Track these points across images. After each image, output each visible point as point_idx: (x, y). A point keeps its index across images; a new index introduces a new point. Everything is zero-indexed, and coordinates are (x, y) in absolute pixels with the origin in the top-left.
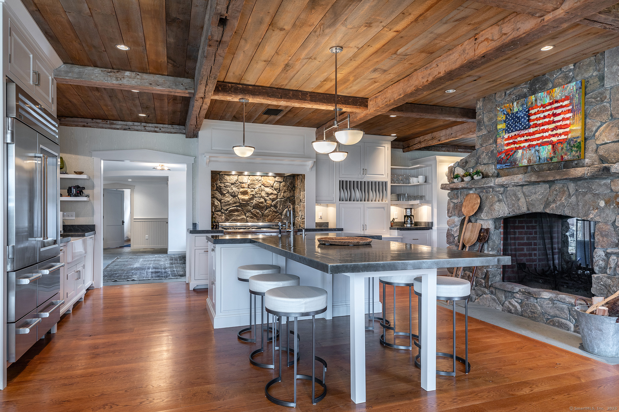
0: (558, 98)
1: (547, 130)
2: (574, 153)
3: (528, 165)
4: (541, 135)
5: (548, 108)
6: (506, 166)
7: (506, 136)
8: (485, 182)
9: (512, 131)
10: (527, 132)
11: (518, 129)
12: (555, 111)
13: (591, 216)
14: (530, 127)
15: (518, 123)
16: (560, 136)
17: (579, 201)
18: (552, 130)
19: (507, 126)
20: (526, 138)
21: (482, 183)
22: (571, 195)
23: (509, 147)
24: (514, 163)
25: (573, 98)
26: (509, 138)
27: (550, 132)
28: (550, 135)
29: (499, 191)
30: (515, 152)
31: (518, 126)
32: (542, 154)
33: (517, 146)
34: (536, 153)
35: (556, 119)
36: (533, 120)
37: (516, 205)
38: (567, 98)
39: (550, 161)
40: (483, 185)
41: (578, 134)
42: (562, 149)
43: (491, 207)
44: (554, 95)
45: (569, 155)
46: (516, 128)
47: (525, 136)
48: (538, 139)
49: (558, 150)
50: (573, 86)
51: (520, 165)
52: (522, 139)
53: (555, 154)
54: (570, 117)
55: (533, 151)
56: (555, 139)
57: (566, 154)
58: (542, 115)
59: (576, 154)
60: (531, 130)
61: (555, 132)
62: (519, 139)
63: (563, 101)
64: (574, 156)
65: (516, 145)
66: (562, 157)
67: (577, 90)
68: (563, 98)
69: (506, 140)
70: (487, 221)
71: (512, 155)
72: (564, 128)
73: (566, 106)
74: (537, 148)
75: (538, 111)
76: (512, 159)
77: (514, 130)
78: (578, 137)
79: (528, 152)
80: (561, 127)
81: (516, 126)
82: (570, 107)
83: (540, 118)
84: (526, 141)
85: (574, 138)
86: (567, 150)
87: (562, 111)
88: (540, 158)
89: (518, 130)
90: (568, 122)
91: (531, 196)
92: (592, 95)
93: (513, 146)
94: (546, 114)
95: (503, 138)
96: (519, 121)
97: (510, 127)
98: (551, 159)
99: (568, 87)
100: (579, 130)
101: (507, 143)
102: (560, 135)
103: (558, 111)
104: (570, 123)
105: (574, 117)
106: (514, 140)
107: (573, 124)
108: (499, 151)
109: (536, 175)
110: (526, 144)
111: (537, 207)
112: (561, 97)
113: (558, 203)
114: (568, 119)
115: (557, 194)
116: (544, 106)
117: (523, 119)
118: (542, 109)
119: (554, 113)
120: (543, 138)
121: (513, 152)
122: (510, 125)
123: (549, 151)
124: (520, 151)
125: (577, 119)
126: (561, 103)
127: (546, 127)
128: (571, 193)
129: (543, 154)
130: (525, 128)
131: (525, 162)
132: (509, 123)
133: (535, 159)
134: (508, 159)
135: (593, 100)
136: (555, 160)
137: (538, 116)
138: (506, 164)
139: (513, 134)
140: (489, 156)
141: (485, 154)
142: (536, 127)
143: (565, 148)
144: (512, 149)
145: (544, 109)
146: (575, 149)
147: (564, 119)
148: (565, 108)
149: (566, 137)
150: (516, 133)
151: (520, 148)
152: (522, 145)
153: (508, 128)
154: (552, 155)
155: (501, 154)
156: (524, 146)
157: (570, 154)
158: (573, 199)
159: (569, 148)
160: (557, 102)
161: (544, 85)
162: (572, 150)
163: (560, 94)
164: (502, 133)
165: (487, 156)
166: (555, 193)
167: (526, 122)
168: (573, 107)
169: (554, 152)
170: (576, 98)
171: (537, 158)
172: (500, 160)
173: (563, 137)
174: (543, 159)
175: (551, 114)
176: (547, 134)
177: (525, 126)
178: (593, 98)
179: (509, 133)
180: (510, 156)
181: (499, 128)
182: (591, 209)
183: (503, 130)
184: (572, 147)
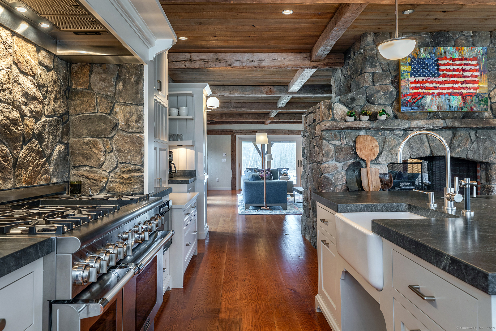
0: (467, 56)
1: (458, 82)
2: (482, 106)
3: (438, 111)
4: (451, 85)
5: (458, 62)
6: (412, 109)
7: (412, 79)
8: (399, 124)
9: (419, 76)
10: (435, 79)
11: (426, 75)
12: (464, 67)
13: (492, 159)
14: (439, 76)
15: (425, 69)
16: (469, 90)
17: (480, 147)
18: (462, 83)
19: (413, 70)
20: (434, 85)
21: (396, 125)
22: (473, 141)
23: (415, 91)
24: (422, 108)
25: (480, 60)
26: (415, 82)
27: (460, 85)
28: (459, 87)
29: (399, 134)
30: (423, 97)
31: (425, 72)
32: (452, 102)
33: (426, 91)
34: (446, 101)
35: (465, 74)
36: (443, 70)
37: (421, 149)
38: (475, 59)
39: (461, 111)
40: (397, 126)
41: (486, 91)
42: (472, 101)
43: (392, 151)
44: (464, 53)
45: (477, 107)
46: (424, 73)
47: (434, 84)
48: (448, 88)
49: (468, 101)
50: (480, 50)
51: (429, 110)
52: (431, 85)
53: (465, 104)
54: (478, 75)
55: (443, 98)
56: (464, 92)
57: (475, 106)
58: (452, 68)
59: (484, 108)
60: (441, 79)
61: (464, 85)
62: (427, 85)
63: (471, 60)
64: (482, 109)
65: (424, 90)
66: (472, 108)
67: (483, 54)
68: (471, 57)
69: (412, 83)
70: (383, 165)
71: (419, 99)
72: (473, 84)
73: (474, 65)
74: (447, 96)
75: (448, 63)
76: (420, 103)
77: (421, 75)
78: (485, 93)
79: (437, 99)
80: (470, 82)
81: (423, 72)
82: (478, 67)
83: (449, 70)
84: (436, 88)
85: (482, 94)
86: (476, 103)
87: (471, 69)
88: (450, 106)
89: (426, 77)
90: (476, 79)
91: (435, 140)
92: (491, 62)
93: (420, 91)
94: (456, 67)
95: (408, 80)
96: (428, 68)
97: (417, 71)
98: (462, 108)
99: (475, 49)
100: (486, 87)
101: (413, 87)
102: (470, 88)
103: (467, 68)
104: (478, 80)
105: (482, 76)
106: (421, 85)
107: (481, 81)
108: (403, 93)
109: (459, 122)
110: (436, 91)
111: (442, 151)
112: (470, 57)
113: (463, 148)
114: (476, 76)
115: (462, 140)
116: (454, 60)
117: (431, 67)
118: (451, 62)
119: (464, 68)
120: (453, 88)
121: (421, 96)
122: (417, 69)
123: (459, 101)
124: (429, 97)
125: (484, 78)
126: (470, 62)
127: (456, 79)
128: (472, 139)
129: (454, 103)
130: (434, 76)
131: (434, 108)
132: (416, 67)
133: (446, 107)
134: (414, 103)
135: (491, 66)
136: (465, 110)
137: (448, 67)
138: (413, 108)
139: (421, 79)
140: (387, 96)
141: (381, 93)
142: (445, 77)
143: (474, 101)
144: (419, 93)
145: (454, 63)
146: (483, 103)
147: (472, 76)
148: (474, 67)
149: (475, 91)
150: (425, 78)
151: (429, 94)
152: (431, 91)
153: (415, 72)
154: (462, 105)
155: (405, 97)
156: (434, 93)
157: (479, 106)
158: (475, 144)
159: (477, 101)
160: (466, 59)
161: (447, 41)
162: (480, 103)
163: (469, 54)
164: (408, 75)
165: (384, 96)
166: (460, 138)
167: (435, 70)
168: (480, 68)
169: (465, 103)
170: (483, 61)
171: (447, 106)
172: (405, 103)
173: (472, 91)
174: (453, 107)
175: (460, 68)
176: (457, 86)
177: (434, 73)
178: (491, 65)
179: (415, 77)
180: (418, 100)
181: (403, 69)
182: (491, 153)
183: (409, 72)
184: (480, 101)
